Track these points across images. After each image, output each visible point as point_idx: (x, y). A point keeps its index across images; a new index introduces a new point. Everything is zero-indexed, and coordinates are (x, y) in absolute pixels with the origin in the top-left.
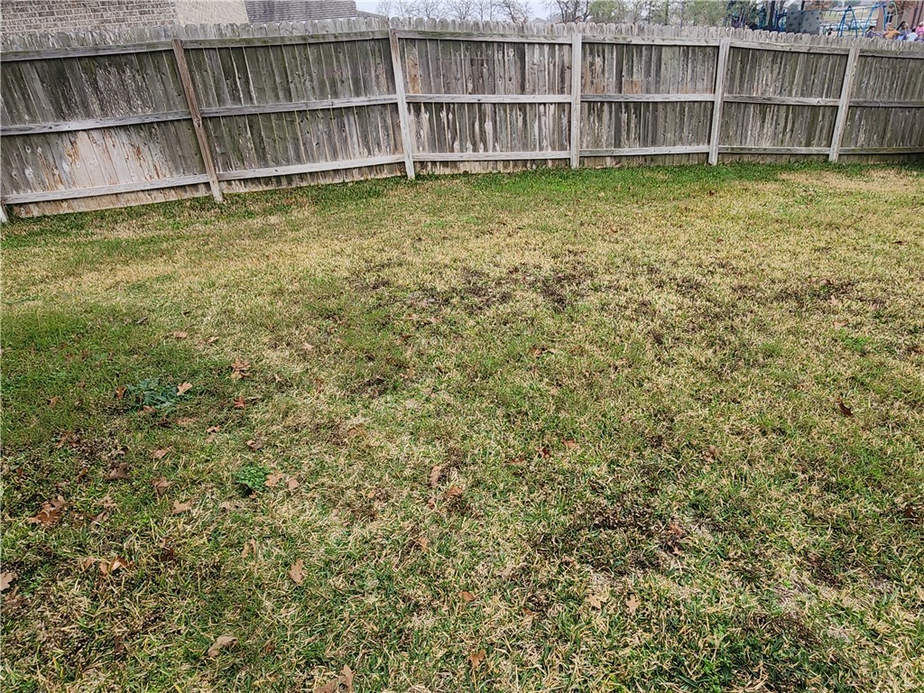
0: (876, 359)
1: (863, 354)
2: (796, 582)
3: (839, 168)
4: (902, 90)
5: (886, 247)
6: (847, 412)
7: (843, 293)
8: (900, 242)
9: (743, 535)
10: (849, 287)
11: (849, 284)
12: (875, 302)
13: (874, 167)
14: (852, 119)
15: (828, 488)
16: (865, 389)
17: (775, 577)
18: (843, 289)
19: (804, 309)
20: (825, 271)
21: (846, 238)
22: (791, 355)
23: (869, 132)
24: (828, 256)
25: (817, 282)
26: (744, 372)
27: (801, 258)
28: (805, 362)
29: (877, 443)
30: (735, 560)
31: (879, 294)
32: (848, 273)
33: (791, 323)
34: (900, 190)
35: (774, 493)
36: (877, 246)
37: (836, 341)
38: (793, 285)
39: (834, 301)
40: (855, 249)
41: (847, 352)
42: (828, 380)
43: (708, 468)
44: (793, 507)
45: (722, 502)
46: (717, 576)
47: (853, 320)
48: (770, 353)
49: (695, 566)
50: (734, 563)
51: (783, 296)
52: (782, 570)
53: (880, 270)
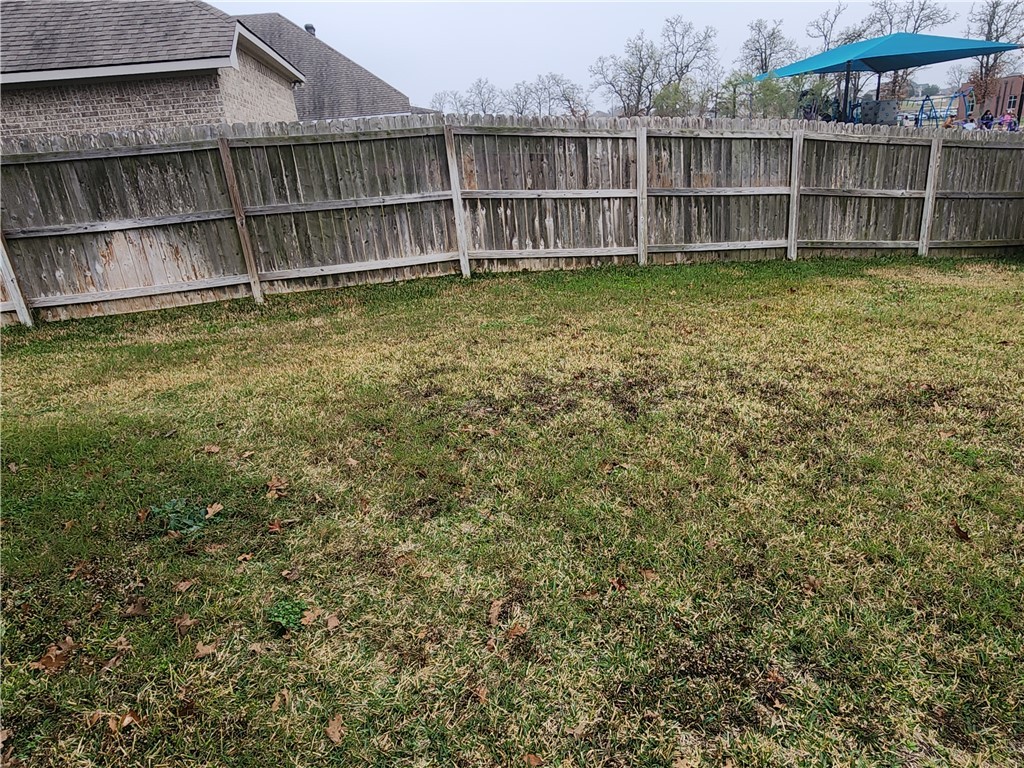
0: (991, 474)
1: (976, 468)
2: (922, 743)
3: (930, 263)
4: (992, 181)
5: (991, 347)
6: (963, 536)
7: (947, 399)
8: (1005, 342)
9: (855, 685)
10: (953, 393)
11: (953, 389)
12: (983, 409)
13: (968, 261)
14: (940, 211)
15: (949, 627)
16: (983, 509)
17: (896, 736)
18: (947, 394)
19: (904, 418)
20: (924, 375)
21: (945, 338)
22: (893, 470)
23: (960, 225)
24: (926, 358)
25: (916, 387)
26: (843, 489)
27: (897, 360)
28: (910, 478)
29: (1002, 573)
30: (847, 715)
31: (988, 400)
32: (950, 376)
33: (892, 433)
34: (1000, 286)
35: (887, 633)
36: (980, 347)
37: (944, 453)
38: (890, 390)
39: (938, 409)
40: (956, 350)
41: (958, 467)
42: (939, 498)
43: (809, 602)
44: (911, 650)
45: (827, 644)
46: (827, 735)
47: (961, 429)
48: (870, 468)
49: (800, 722)
50: (847, 719)
51: (880, 403)
52: (903, 728)
53: (986, 373)
